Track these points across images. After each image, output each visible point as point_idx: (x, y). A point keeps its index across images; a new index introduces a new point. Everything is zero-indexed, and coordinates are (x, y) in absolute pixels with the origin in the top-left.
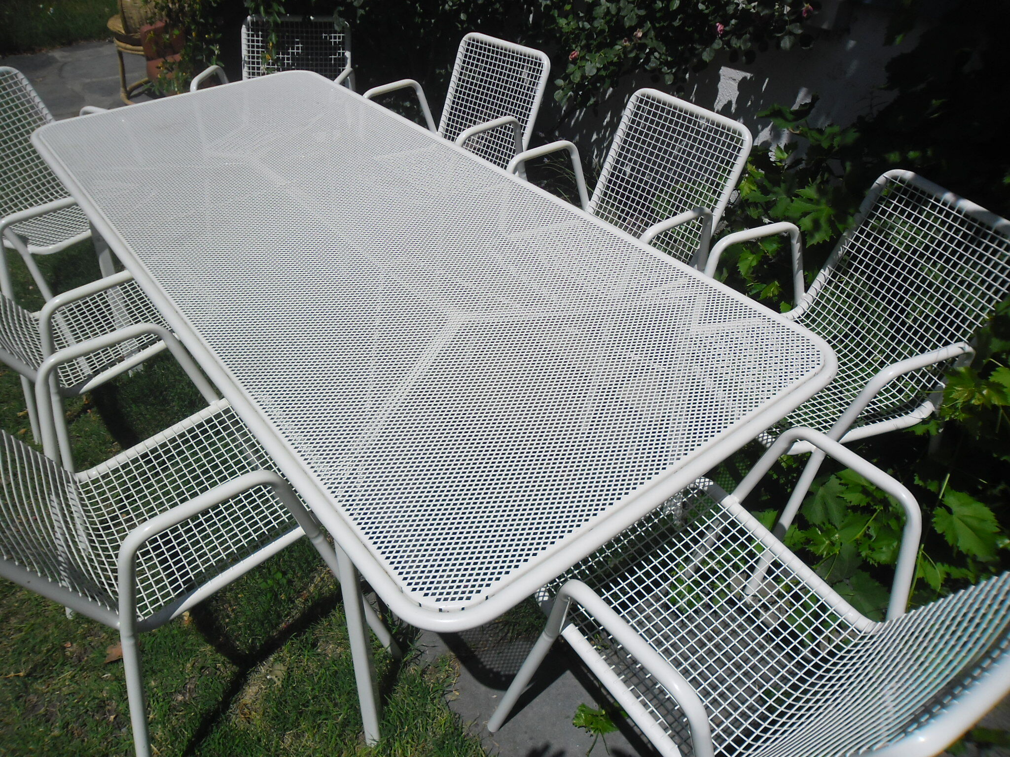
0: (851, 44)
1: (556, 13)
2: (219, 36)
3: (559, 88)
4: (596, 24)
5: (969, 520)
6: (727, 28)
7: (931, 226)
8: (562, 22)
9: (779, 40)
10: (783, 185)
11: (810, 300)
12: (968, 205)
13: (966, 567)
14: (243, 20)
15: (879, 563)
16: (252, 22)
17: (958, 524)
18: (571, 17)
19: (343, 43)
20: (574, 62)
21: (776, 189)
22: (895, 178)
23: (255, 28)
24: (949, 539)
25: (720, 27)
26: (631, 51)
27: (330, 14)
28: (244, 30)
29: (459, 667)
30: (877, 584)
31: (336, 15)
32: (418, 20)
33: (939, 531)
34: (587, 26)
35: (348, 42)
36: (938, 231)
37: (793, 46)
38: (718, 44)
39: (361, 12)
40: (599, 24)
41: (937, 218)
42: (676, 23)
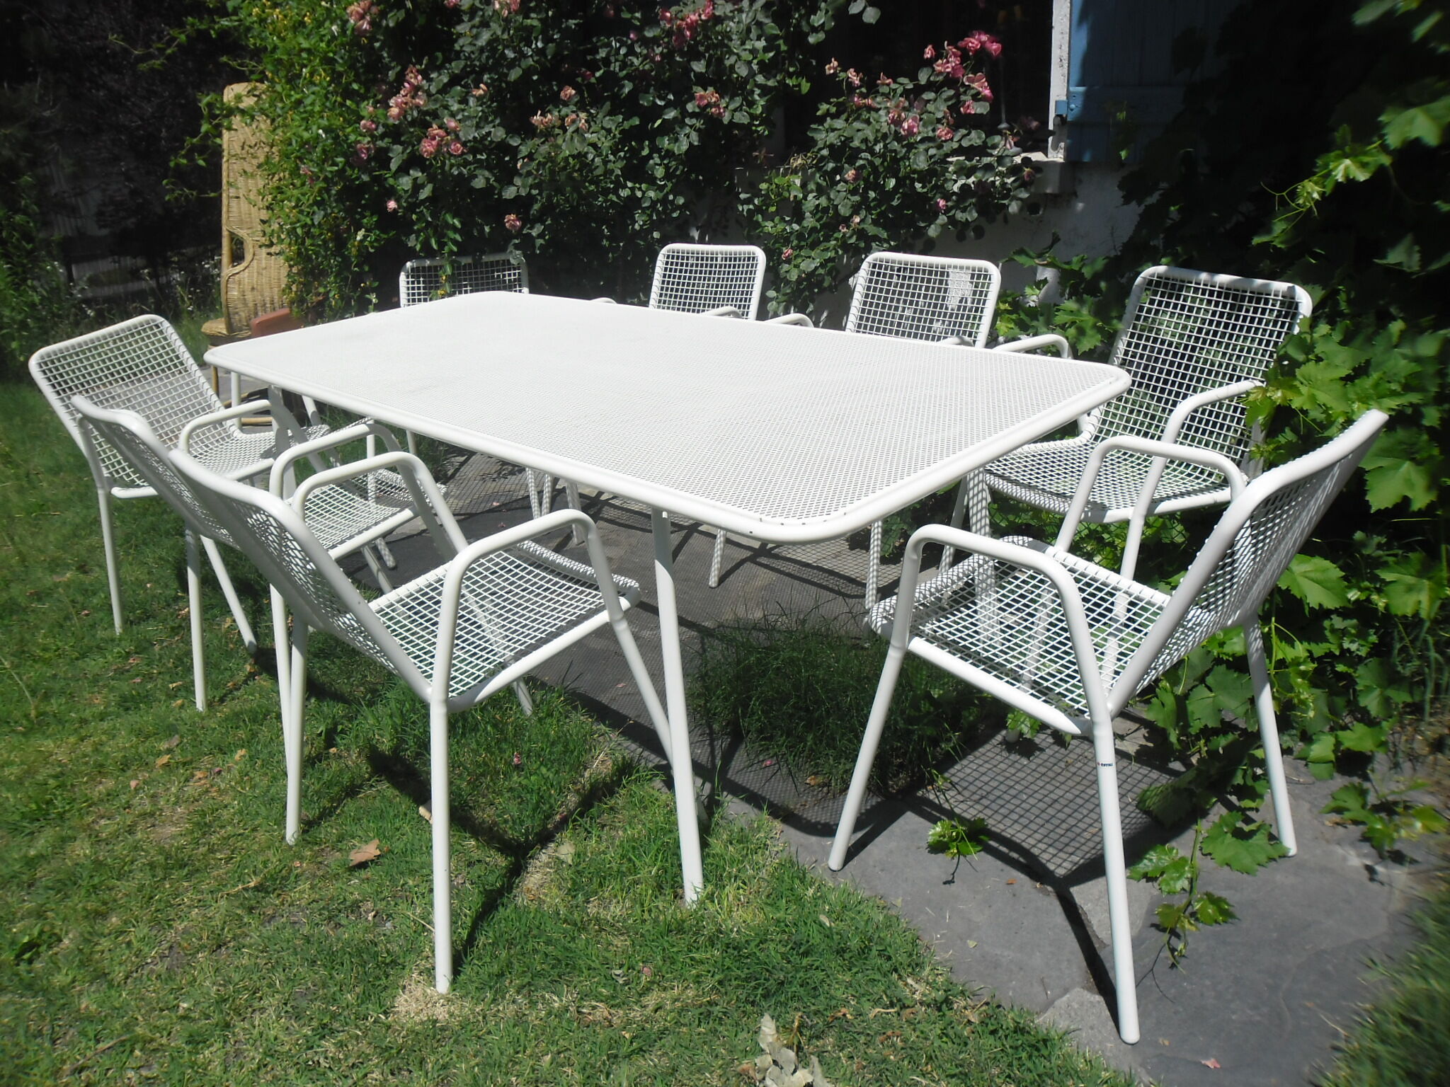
0: (1080, 206)
1: (760, 218)
2: (376, 284)
3: (772, 299)
4: (805, 223)
5: (1313, 575)
6: (950, 204)
7: (1199, 309)
8: (769, 224)
9: (1006, 207)
10: (1041, 318)
11: (1095, 421)
12: (1223, 278)
13: (1327, 641)
14: (401, 266)
15: (1233, 655)
16: (413, 269)
17: (1302, 581)
18: (777, 219)
19: (519, 280)
20: (788, 261)
21: (1035, 323)
22: (1153, 275)
23: (415, 273)
24: (1295, 592)
25: (942, 203)
26: (850, 237)
27: (503, 249)
28: (402, 277)
29: (778, 825)
30: (1236, 675)
31: (511, 248)
32: (605, 242)
33: (1284, 588)
34: (796, 227)
35: (525, 279)
36: (1207, 311)
37: (1021, 210)
38: (942, 219)
39: (540, 242)
40: (809, 222)
41: (1202, 300)
42: (895, 203)
